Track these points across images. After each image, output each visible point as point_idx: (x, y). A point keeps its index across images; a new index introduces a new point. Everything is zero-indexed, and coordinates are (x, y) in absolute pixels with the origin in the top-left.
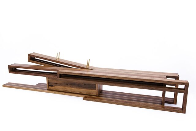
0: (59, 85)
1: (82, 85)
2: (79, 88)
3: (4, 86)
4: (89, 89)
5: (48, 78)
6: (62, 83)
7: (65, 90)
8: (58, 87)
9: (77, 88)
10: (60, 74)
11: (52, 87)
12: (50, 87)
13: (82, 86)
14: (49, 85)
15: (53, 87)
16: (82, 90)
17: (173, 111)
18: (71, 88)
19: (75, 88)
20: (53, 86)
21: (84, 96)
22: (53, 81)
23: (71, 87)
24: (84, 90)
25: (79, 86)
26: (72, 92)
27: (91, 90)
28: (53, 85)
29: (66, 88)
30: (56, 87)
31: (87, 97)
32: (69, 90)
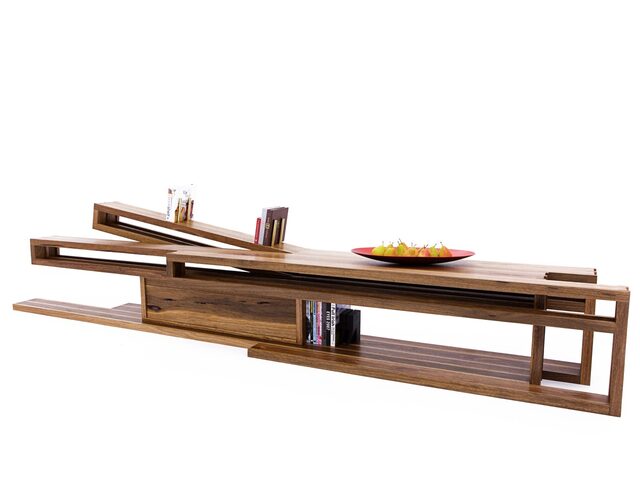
0: (178, 307)
1: (249, 306)
2: (241, 317)
3: (16, 307)
4: (274, 321)
5: (145, 282)
6: (187, 299)
7: (198, 322)
8: (175, 312)
9: (235, 316)
10: (174, 263)
11: (156, 311)
12: (150, 312)
13: (252, 309)
14: (149, 307)
15: (161, 313)
16: (252, 322)
17: (569, 405)
18: (214, 317)
19: (227, 316)
20: (159, 309)
21: (255, 343)
22: (159, 293)
23: (215, 312)
24: (256, 322)
25: (242, 308)
26: (218, 330)
27: (278, 324)
28: (159, 305)
29: (201, 315)
30: (168, 312)
31: (264, 348)
32: (207, 323)
